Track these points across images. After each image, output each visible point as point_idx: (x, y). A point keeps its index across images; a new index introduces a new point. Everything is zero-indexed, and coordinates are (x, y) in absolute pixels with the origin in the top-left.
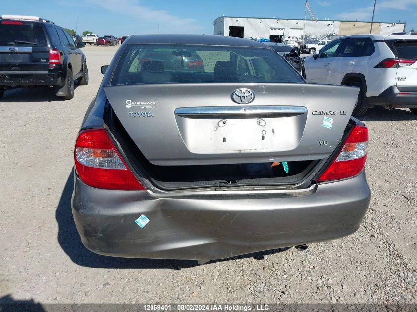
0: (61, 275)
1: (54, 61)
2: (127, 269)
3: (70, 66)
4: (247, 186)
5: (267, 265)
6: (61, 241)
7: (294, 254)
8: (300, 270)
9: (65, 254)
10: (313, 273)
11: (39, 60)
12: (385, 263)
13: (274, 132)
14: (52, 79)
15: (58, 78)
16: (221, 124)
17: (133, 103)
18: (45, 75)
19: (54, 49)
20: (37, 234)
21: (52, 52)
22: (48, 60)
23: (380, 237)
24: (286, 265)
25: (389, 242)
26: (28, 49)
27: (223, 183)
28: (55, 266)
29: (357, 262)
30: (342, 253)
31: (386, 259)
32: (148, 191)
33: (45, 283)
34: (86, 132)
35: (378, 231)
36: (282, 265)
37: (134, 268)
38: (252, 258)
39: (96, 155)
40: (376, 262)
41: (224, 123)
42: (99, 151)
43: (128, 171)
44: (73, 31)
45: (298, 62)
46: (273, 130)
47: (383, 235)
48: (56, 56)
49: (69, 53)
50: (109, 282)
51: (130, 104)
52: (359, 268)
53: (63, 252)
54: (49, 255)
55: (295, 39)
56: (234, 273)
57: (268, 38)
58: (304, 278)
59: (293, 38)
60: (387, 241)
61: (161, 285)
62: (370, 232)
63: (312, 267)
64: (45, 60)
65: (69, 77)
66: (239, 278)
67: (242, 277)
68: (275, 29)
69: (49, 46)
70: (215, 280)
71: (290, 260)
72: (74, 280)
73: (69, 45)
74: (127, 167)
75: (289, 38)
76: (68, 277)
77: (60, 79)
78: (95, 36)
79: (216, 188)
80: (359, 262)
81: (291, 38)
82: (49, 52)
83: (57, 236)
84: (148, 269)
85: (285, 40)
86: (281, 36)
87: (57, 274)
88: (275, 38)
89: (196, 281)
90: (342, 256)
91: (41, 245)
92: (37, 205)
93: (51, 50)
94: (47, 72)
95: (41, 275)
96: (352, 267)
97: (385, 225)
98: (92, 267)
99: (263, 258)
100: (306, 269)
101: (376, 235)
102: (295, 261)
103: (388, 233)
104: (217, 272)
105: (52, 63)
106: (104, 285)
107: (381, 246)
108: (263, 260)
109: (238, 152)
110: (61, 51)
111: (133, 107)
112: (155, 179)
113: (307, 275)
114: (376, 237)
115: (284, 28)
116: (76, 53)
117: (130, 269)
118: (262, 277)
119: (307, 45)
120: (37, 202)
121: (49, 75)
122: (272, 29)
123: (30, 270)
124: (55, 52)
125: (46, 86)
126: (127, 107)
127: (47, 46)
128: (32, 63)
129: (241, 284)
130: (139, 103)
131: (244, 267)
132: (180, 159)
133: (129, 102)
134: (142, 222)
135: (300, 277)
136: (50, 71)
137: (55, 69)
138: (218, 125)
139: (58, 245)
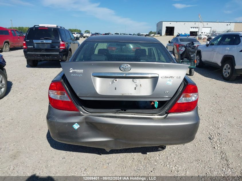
0: (44, 152)
1: (62, 47)
2: (75, 152)
3: (70, 50)
4: (131, 113)
5: (147, 157)
6: (48, 137)
7: (164, 153)
8: (165, 161)
9: (48, 143)
10: (171, 164)
11: (55, 47)
12: (217, 162)
13: (141, 86)
14: (61, 57)
15: (64, 56)
16: (114, 81)
17: (73, 70)
18: (57, 55)
19: (63, 41)
20: (38, 132)
21: (61, 43)
22: (59, 47)
23: (218, 149)
24: (158, 158)
25: (223, 152)
26: (50, 41)
27: (119, 110)
28: (42, 148)
29: (199, 160)
30: (192, 155)
31: (218, 161)
32: (81, 112)
33: (36, 155)
34: (54, 83)
35: (219, 146)
36: (155, 158)
37: (79, 152)
38: (141, 153)
39: (58, 94)
40: (211, 162)
41: (116, 81)
42: (59, 92)
43: (71, 102)
44: (80, 30)
45: (194, 48)
46: (141, 85)
47: (221, 148)
48: (63, 45)
49: (70, 43)
50: (65, 157)
51: (72, 70)
52: (199, 164)
53: (48, 142)
54: (41, 142)
55: (206, 34)
56: (128, 159)
57: (189, 33)
58: (165, 165)
59: (204, 33)
60: (222, 151)
61: (90, 161)
62: (214, 146)
63: (172, 160)
64: (58, 47)
65: (70, 55)
66: (130, 162)
67: (132, 161)
68: (194, 28)
69: (60, 40)
70: (117, 162)
71: (161, 156)
72: (50, 155)
73: (71, 39)
74: (71, 100)
75: (202, 33)
76: (47, 153)
77: (65, 56)
78: (90, 33)
79: (115, 113)
80: (200, 161)
81: (203, 33)
82: (60, 43)
83: (46, 134)
84: (85, 153)
85: (199, 34)
86: (197, 32)
87: (43, 151)
88: (193, 34)
89: (108, 161)
90: (192, 157)
91: (39, 137)
92: (41, 119)
93: (61, 42)
94: (58, 53)
95: (35, 151)
96: (195, 163)
97: (224, 143)
98: (59, 150)
99: (146, 154)
100: (168, 161)
101: (216, 148)
102: (164, 156)
103: (225, 147)
104: (120, 158)
105: (61, 48)
106: (63, 158)
107: (217, 154)
108: (146, 155)
109: (122, 95)
110: (67, 42)
111: (73, 72)
112: (85, 107)
113: (168, 164)
114: (216, 149)
115: (199, 27)
116: (74, 43)
117: (77, 153)
118: (142, 163)
119: (212, 37)
120: (41, 118)
121: (59, 55)
122: (191, 28)
123: (31, 148)
124: (63, 43)
125: (58, 60)
126: (70, 72)
127: (59, 39)
128: (52, 49)
129: (130, 165)
130: (76, 70)
131: (135, 157)
132: (93, 97)
133: (71, 70)
134: (76, 126)
135: (163, 165)
136: (60, 52)
137: (62, 52)
138: (113, 81)
139: (46, 138)
